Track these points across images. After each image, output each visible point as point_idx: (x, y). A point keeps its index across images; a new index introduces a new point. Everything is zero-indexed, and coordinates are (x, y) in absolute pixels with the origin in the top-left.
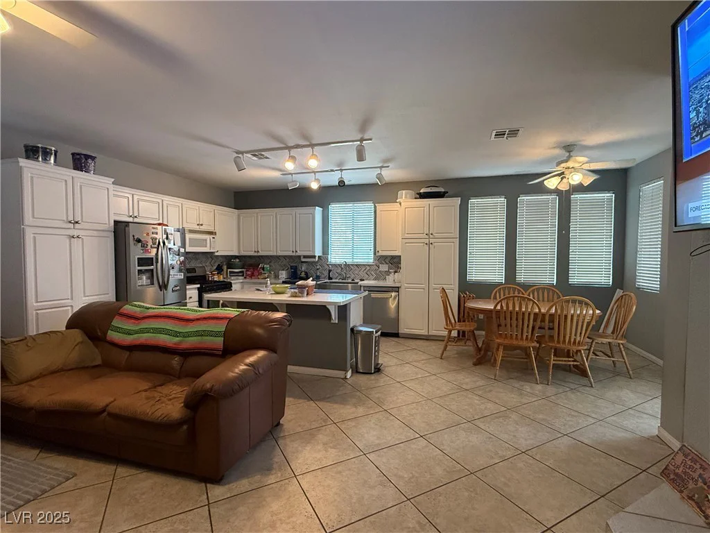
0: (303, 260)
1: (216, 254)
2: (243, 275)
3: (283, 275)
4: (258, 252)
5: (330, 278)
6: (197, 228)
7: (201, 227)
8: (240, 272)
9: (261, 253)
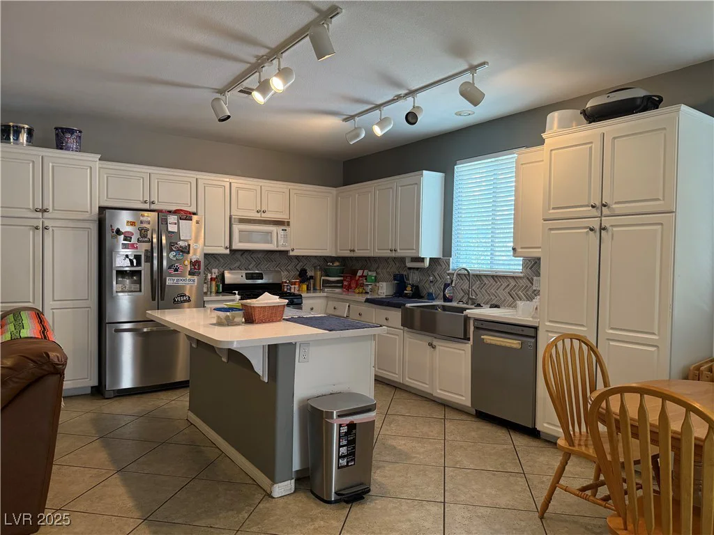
0: (409, 265)
1: (291, 253)
2: (342, 287)
3: (384, 290)
4: (354, 251)
5: (446, 299)
6: (258, 216)
7: (263, 215)
8: (338, 282)
9: (358, 253)
